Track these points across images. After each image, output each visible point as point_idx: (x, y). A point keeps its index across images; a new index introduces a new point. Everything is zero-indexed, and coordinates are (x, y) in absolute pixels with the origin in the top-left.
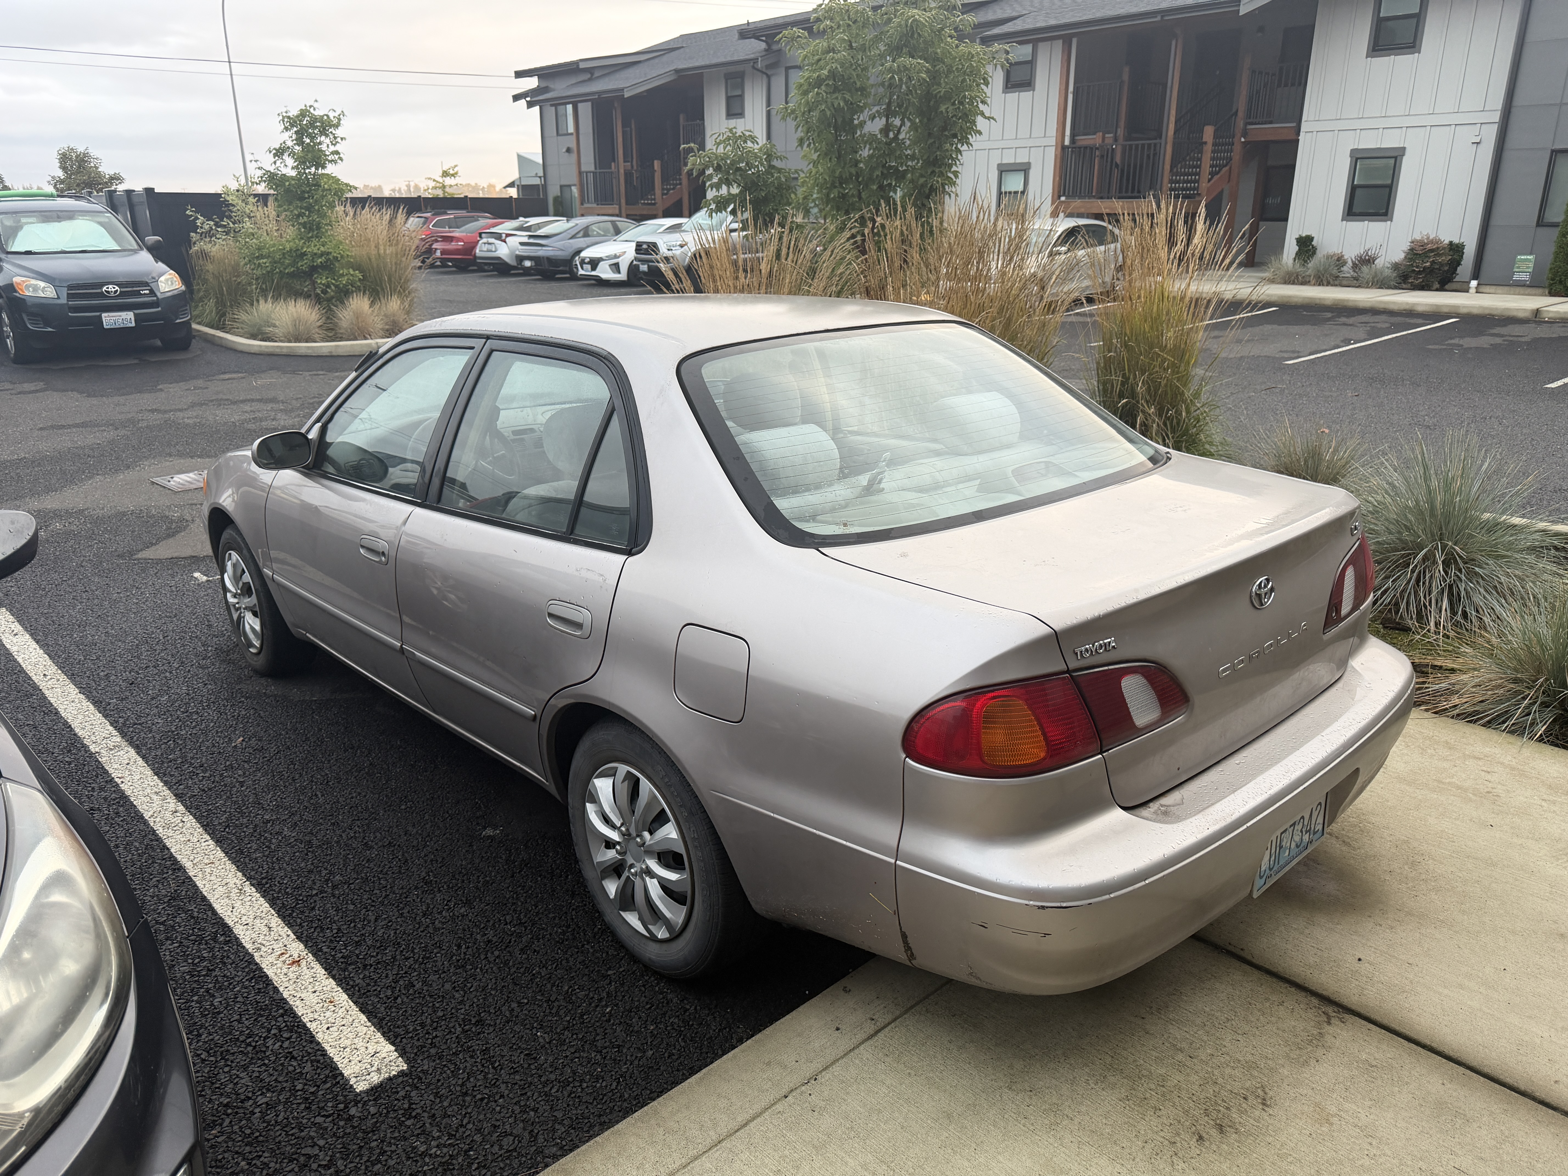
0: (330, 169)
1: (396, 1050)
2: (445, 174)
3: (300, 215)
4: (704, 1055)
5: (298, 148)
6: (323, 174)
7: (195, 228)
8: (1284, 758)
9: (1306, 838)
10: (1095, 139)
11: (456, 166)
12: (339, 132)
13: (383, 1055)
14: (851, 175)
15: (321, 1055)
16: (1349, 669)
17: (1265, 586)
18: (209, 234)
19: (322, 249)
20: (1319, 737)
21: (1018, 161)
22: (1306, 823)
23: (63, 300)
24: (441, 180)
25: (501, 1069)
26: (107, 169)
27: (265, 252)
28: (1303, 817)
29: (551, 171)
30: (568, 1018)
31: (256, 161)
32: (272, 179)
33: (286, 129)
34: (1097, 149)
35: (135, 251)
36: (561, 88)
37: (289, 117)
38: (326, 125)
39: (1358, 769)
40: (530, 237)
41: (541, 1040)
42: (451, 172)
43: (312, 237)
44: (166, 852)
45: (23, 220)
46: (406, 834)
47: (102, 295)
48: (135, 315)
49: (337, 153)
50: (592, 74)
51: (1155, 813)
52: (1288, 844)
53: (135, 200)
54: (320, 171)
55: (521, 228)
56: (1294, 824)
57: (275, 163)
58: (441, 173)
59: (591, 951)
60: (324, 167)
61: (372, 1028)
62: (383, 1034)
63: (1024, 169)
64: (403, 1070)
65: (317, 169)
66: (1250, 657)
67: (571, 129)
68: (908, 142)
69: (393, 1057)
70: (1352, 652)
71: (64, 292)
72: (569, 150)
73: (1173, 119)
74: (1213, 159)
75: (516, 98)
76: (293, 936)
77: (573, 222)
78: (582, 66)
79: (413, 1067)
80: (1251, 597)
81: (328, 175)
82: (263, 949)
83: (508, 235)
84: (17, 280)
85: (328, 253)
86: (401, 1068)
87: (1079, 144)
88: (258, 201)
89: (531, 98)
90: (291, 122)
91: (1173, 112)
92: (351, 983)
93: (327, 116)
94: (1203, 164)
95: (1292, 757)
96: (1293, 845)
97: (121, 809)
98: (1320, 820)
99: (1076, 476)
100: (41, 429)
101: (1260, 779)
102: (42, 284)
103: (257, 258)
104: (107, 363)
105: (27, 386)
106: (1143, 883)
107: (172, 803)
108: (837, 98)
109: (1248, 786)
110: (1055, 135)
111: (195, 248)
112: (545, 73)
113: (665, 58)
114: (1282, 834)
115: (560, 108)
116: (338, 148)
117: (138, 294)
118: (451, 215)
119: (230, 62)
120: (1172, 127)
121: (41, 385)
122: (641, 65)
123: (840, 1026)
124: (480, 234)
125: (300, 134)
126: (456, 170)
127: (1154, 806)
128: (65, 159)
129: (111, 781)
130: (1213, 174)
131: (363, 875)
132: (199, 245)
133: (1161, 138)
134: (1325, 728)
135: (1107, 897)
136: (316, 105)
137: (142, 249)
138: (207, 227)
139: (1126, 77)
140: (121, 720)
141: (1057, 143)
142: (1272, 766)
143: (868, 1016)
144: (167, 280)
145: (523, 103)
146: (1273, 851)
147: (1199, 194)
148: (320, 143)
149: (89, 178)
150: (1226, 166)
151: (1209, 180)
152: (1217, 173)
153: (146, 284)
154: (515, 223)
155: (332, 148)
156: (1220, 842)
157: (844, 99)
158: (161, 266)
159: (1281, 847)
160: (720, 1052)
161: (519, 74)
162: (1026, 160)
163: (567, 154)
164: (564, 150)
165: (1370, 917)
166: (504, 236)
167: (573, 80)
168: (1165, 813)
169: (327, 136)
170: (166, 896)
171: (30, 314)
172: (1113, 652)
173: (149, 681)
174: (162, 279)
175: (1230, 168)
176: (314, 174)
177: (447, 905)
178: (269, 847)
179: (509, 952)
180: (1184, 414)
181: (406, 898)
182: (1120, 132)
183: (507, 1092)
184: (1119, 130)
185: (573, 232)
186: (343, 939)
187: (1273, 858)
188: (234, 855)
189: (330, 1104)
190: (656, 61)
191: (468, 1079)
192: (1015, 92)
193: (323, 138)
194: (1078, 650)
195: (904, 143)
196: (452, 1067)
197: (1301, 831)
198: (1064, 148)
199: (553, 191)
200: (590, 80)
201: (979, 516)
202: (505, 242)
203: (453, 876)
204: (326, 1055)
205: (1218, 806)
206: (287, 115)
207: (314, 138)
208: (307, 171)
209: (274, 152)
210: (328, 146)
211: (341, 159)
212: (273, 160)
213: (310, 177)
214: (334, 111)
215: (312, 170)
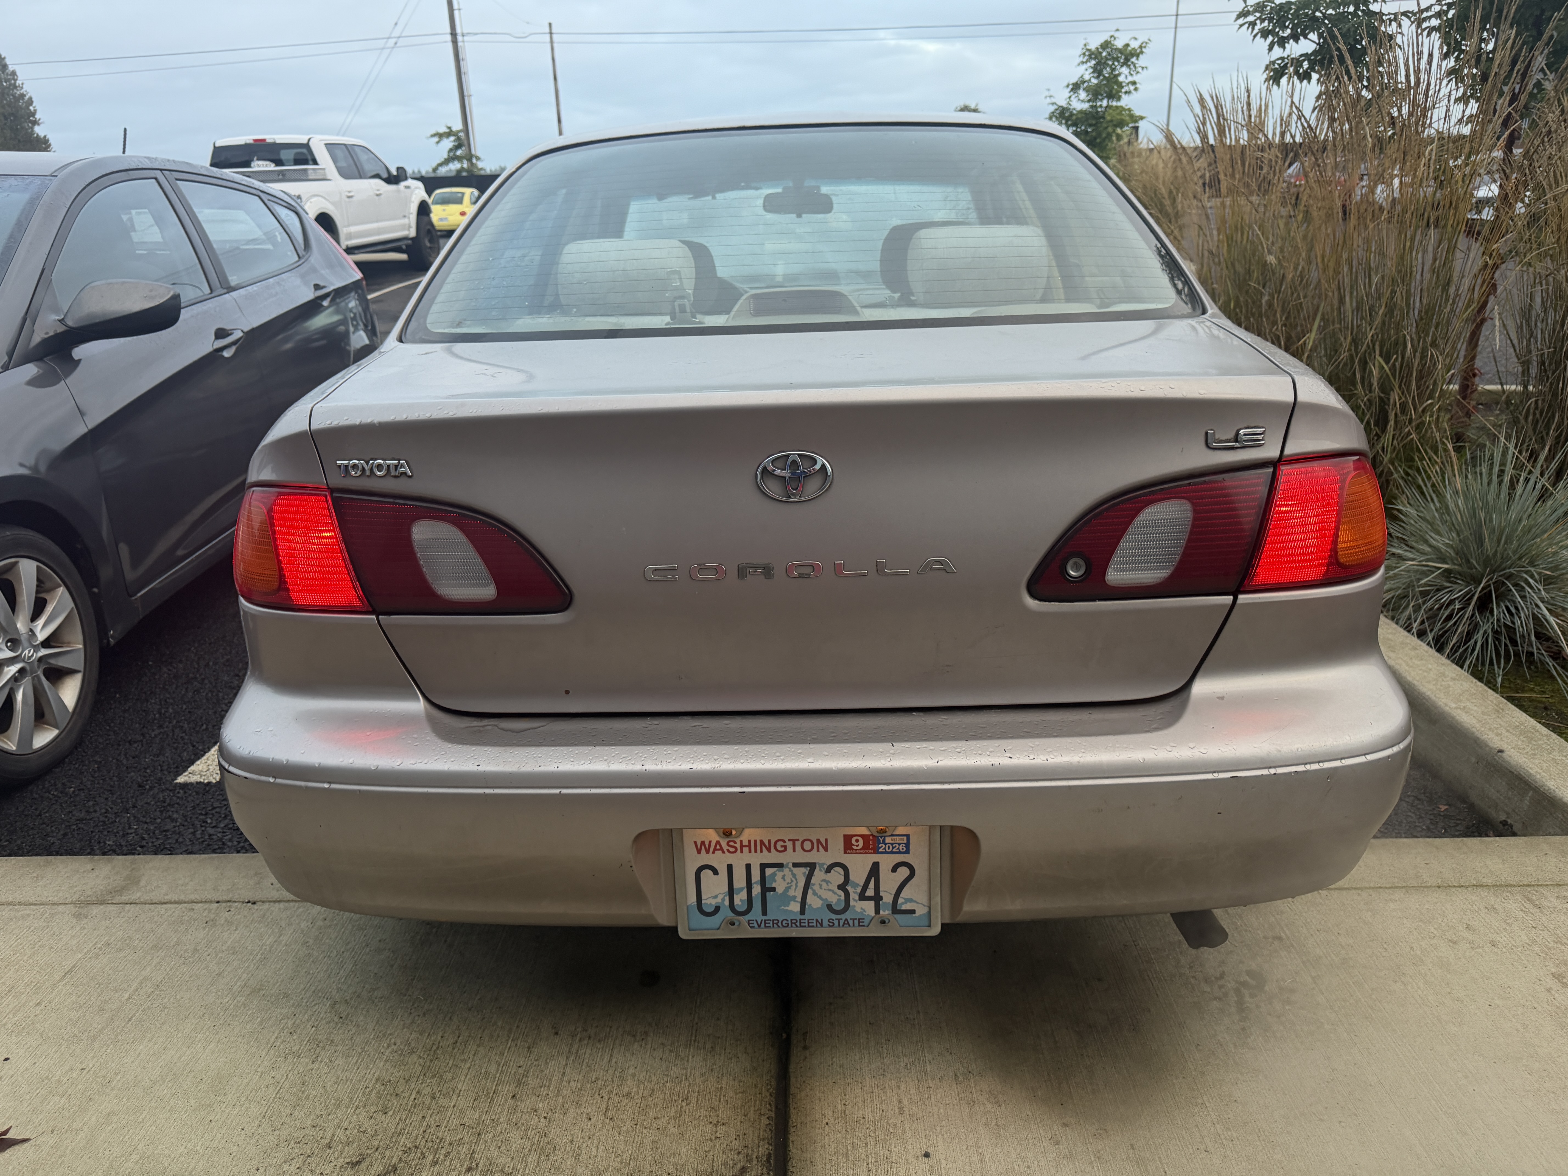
0: (1125, 101)
5: (1094, 81)
6: (1114, 107)
12: (1142, 61)
31: (1050, 97)
32: (1063, 114)
33: (1085, 62)
37: (1090, 50)
38: (1128, 56)
49: (1134, 83)
51: (469, 727)
54: (1113, 103)
57: (1070, 97)
60: (1117, 98)
65: (1110, 101)
81: (1121, 106)
90: (1092, 55)
93: (1128, 45)
106: (322, 785)
116: (1135, 78)
125: (1099, 68)
135: (267, 779)
136: (1117, 35)
148: (1119, 74)
155: (1130, 79)
169: (1128, 66)
176: (1107, 107)
193: (1123, 69)
206: (1088, 47)
207: (1113, 70)
208: (1099, 104)
209: (1071, 87)
210: (1126, 77)
211: (1136, 89)
212: (1069, 95)
213: (1099, 110)
214: (1136, 39)
215: (1105, 103)
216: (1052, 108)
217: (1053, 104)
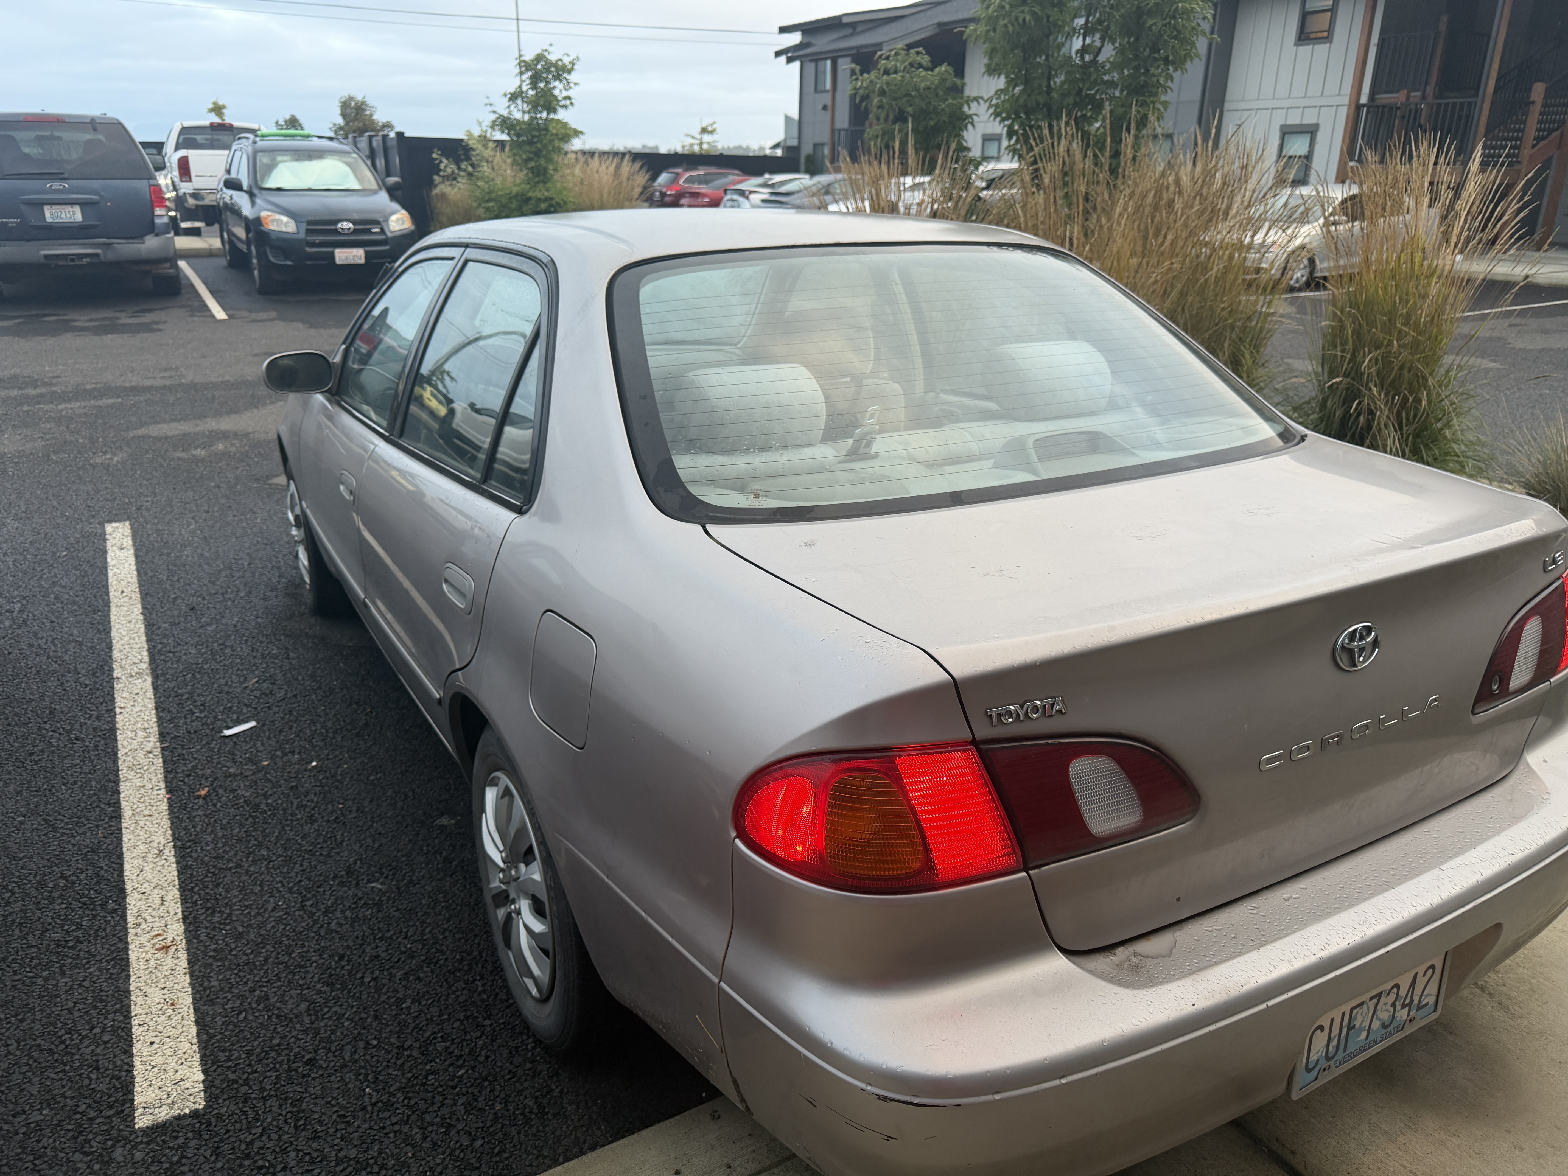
0: (561, 115)
1: (204, 1081)
2: (704, 130)
3: (529, 159)
4: (541, 1159)
5: (532, 93)
6: (553, 119)
7: (437, 171)
8: (1367, 899)
9: (1402, 1014)
10: (1398, 97)
11: (714, 123)
12: (573, 77)
13: (188, 1085)
14: (1038, 103)
15: (127, 1071)
16: (1521, 767)
17: (1362, 638)
18: (453, 177)
19: (546, 194)
20: (1436, 871)
21: (1305, 122)
22: (1403, 993)
23: (302, 235)
24: (698, 136)
25: (303, 1130)
26: (380, 117)
27: (494, 195)
28: (1397, 986)
29: (806, 130)
30: (410, 1075)
31: (491, 105)
32: (504, 123)
33: (521, 73)
34: (1398, 108)
35: (375, 192)
36: (822, 43)
37: (524, 61)
38: (561, 71)
39: (1498, 926)
40: (772, 194)
41: (366, 1099)
42: (710, 129)
43: (538, 182)
44: (116, 796)
45: (279, 158)
46: (357, 811)
47: (336, 232)
48: (366, 252)
49: (569, 98)
50: (855, 29)
51: (1119, 965)
52: (1366, 1024)
53: (389, 143)
54: (552, 116)
55: (765, 185)
56: (1379, 995)
57: (509, 107)
58: (699, 130)
59: (480, 989)
60: (555, 111)
61: (195, 1047)
62: (202, 1059)
63: (1311, 131)
64: (197, 1110)
65: (548, 114)
66: (1324, 744)
67: (828, 86)
68: (1108, 66)
69: (197, 1090)
70: (1532, 741)
71: (304, 227)
72: (825, 108)
73: (1494, 74)
74: (1540, 122)
75: (778, 54)
76: (180, 915)
77: (818, 179)
78: (845, 20)
79: (211, 1106)
80: (1334, 651)
81: (558, 120)
82: (143, 926)
83: (751, 192)
84: (264, 214)
85: (552, 199)
86: (197, 1106)
87: (1379, 102)
88: (496, 146)
89: (789, 54)
90: (525, 66)
91: (1496, 66)
92: (206, 984)
93: (561, 60)
94: (1527, 129)
95: (1379, 900)
96: (1376, 1024)
97: (102, 742)
98: (1432, 989)
99: (1135, 454)
100: (256, 355)
101: (1312, 930)
102: (285, 219)
103: (487, 201)
104: (338, 298)
105: (262, 315)
106: (1056, 1082)
107: (153, 742)
108: (1023, 12)
109: (1286, 940)
110: (1349, 93)
111: (436, 191)
112: (810, 29)
113: (929, 13)
114: (1352, 1009)
115: (821, 63)
116: (570, 93)
117: (368, 231)
118: (700, 172)
119: (518, 19)
120: (1492, 83)
121: (273, 314)
122: (905, 20)
123: (683, 1169)
124: (725, 191)
125: (535, 80)
126: (714, 126)
127: (1121, 953)
128: (346, 106)
129: (112, 710)
130: (1538, 139)
131: (289, 853)
132: (442, 188)
133: (1477, 95)
134: (1451, 858)
135: (989, 1098)
136: (550, 49)
137: (380, 188)
138: (449, 170)
139: (1443, 27)
140: (160, 646)
141: (1350, 102)
142: (1339, 910)
143: (726, 1160)
144: (398, 220)
145: (783, 58)
146: (1335, 1032)
147: (1519, 162)
148: (554, 88)
149: (364, 124)
150: (1556, 130)
151: (1534, 146)
152: (1544, 138)
153: (376, 222)
154: (759, 180)
155: (565, 94)
156: (1212, 1028)
157: (1034, 14)
158: (395, 206)
159: (1350, 1027)
160: (561, 1159)
161: (783, 30)
162: (1314, 121)
163: (823, 112)
164: (820, 107)
165: (1509, 1132)
166: (747, 193)
167: (835, 35)
168: (1135, 969)
169: (561, 81)
170: (87, 846)
171: (273, 247)
172: (1058, 719)
173: (208, 608)
174: (393, 218)
175: (1562, 134)
176: (546, 119)
177: (355, 903)
178: (215, 805)
179: (390, 974)
180: (1424, 403)
181: (319, 887)
182: (1430, 90)
183: (293, 1163)
184: (1428, 89)
185: (814, 189)
186: (228, 928)
187: (1335, 1042)
188: (176, 810)
189: (99, 1138)
190: (921, 15)
191: (261, 1135)
192: (1309, 44)
193: (557, 83)
194: (993, 712)
195: (1103, 67)
196: (251, 1115)
197: (1394, 1005)
198: (1358, 107)
199: (807, 149)
200: (852, 35)
201: (957, 499)
202: (747, 198)
203: (380, 869)
204: (131, 1071)
205: (1225, 969)
206: (522, 59)
207: (548, 83)
208: (539, 116)
209: (509, 96)
210: (561, 91)
211: (572, 104)
212: (508, 104)
213: (540, 122)
214: (568, 55)
215: (544, 115)
216: (493, 117)
217: (494, 112)
